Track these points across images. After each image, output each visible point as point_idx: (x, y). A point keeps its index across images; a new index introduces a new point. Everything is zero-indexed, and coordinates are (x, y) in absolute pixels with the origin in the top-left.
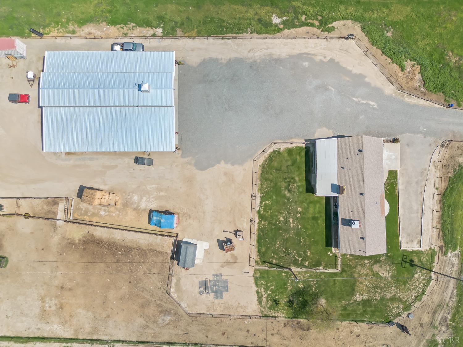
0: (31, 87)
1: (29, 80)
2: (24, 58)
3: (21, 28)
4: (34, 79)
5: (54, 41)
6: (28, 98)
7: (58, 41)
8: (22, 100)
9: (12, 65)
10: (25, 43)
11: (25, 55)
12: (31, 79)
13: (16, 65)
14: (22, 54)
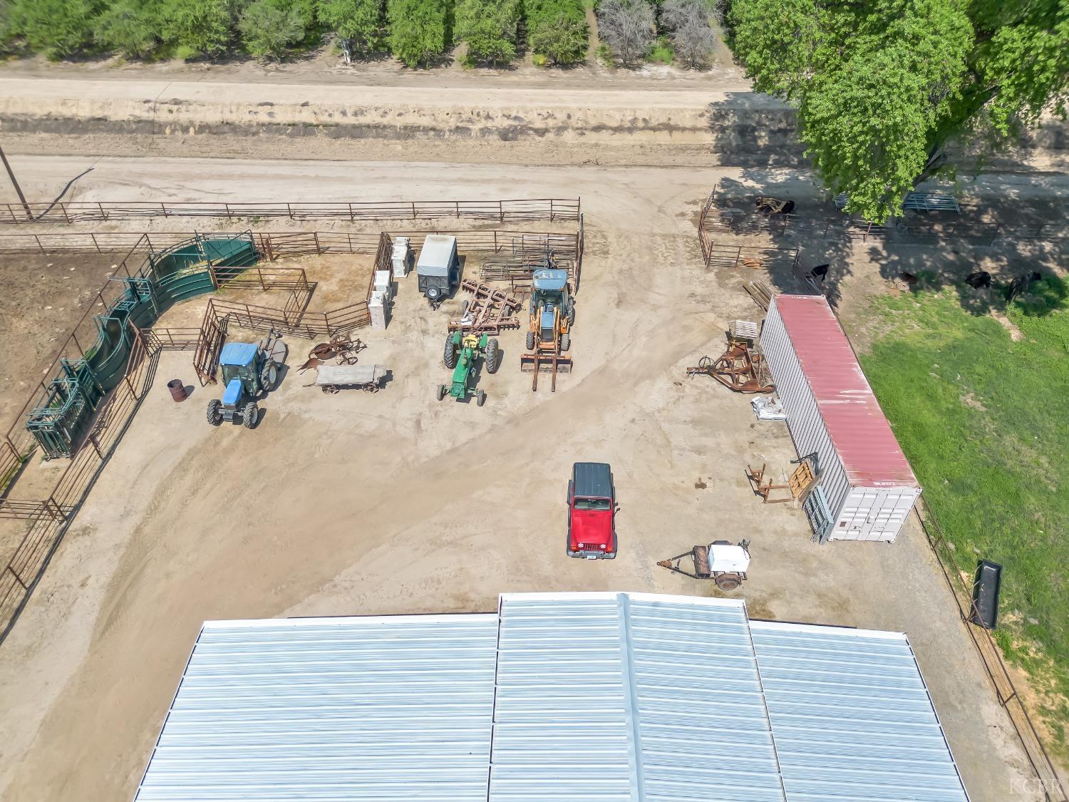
0: (659, 564)
1: (701, 552)
2: (819, 529)
3: (978, 524)
4: (708, 576)
5: (979, 685)
6: (596, 547)
7: (991, 711)
8: (578, 520)
9: (765, 481)
10: (902, 535)
11: (837, 533)
12: (707, 562)
13: (768, 499)
14: (835, 519)
